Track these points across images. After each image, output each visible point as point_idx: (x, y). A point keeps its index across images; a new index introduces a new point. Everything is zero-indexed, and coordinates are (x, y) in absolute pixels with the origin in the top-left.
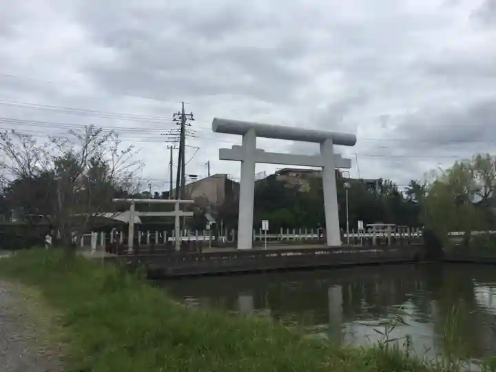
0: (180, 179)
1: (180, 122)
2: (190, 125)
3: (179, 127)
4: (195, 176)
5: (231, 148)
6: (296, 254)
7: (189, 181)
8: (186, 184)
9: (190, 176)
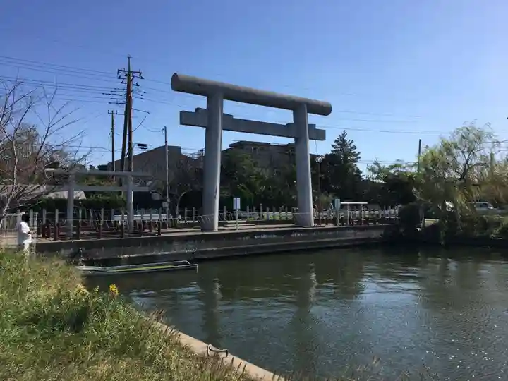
0: (127, 148)
1: (126, 81)
2: (137, 85)
3: (125, 86)
4: (145, 145)
5: (194, 111)
6: (270, 236)
7: (137, 151)
8: (133, 155)
9: (139, 145)
